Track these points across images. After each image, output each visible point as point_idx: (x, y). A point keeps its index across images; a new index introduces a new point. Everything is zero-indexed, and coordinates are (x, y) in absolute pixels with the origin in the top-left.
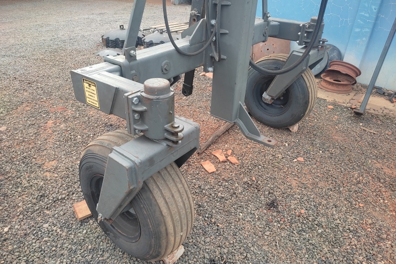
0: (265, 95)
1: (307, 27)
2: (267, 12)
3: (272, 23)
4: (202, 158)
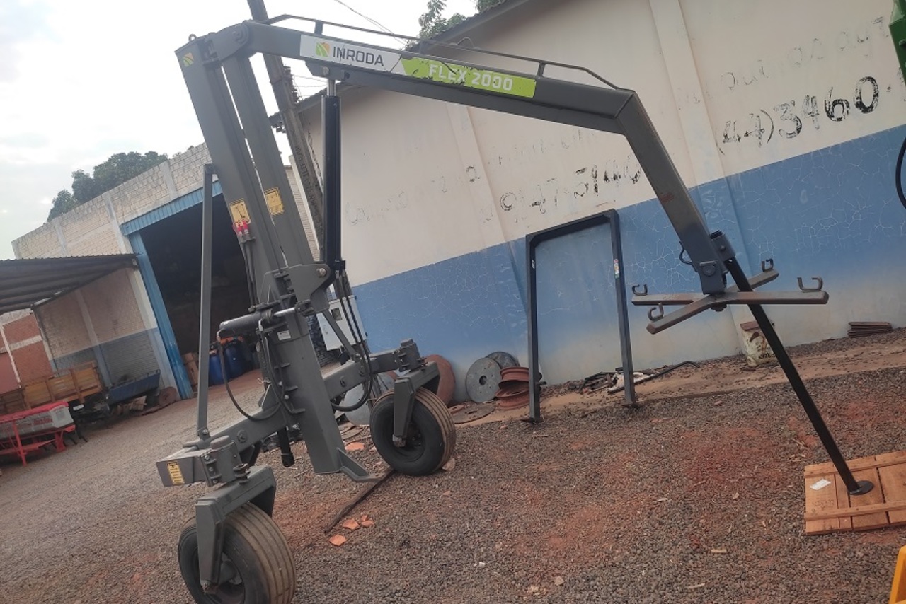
0: (395, 439)
4: (330, 536)
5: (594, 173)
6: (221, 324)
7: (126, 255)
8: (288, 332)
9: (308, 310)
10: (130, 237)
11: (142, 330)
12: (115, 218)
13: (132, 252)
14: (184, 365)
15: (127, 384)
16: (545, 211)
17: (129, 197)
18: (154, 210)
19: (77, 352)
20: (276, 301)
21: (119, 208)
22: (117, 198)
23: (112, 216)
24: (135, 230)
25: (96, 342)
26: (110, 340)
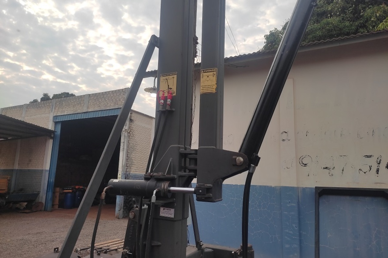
1: (239, 254)
2: (200, 240)
3: (206, 250)
5: (378, 161)
6: (112, 180)
7: (50, 130)
8: (172, 211)
9: (207, 195)
10: (56, 123)
11: (40, 169)
12: (53, 112)
13: (53, 130)
14: (53, 193)
15: (20, 194)
16: (332, 175)
17: (64, 105)
18: (73, 114)
19: (5, 169)
20: (172, 175)
21: (57, 109)
22: (58, 103)
23: (52, 111)
24: (59, 121)
25: (16, 167)
26: (23, 169)
